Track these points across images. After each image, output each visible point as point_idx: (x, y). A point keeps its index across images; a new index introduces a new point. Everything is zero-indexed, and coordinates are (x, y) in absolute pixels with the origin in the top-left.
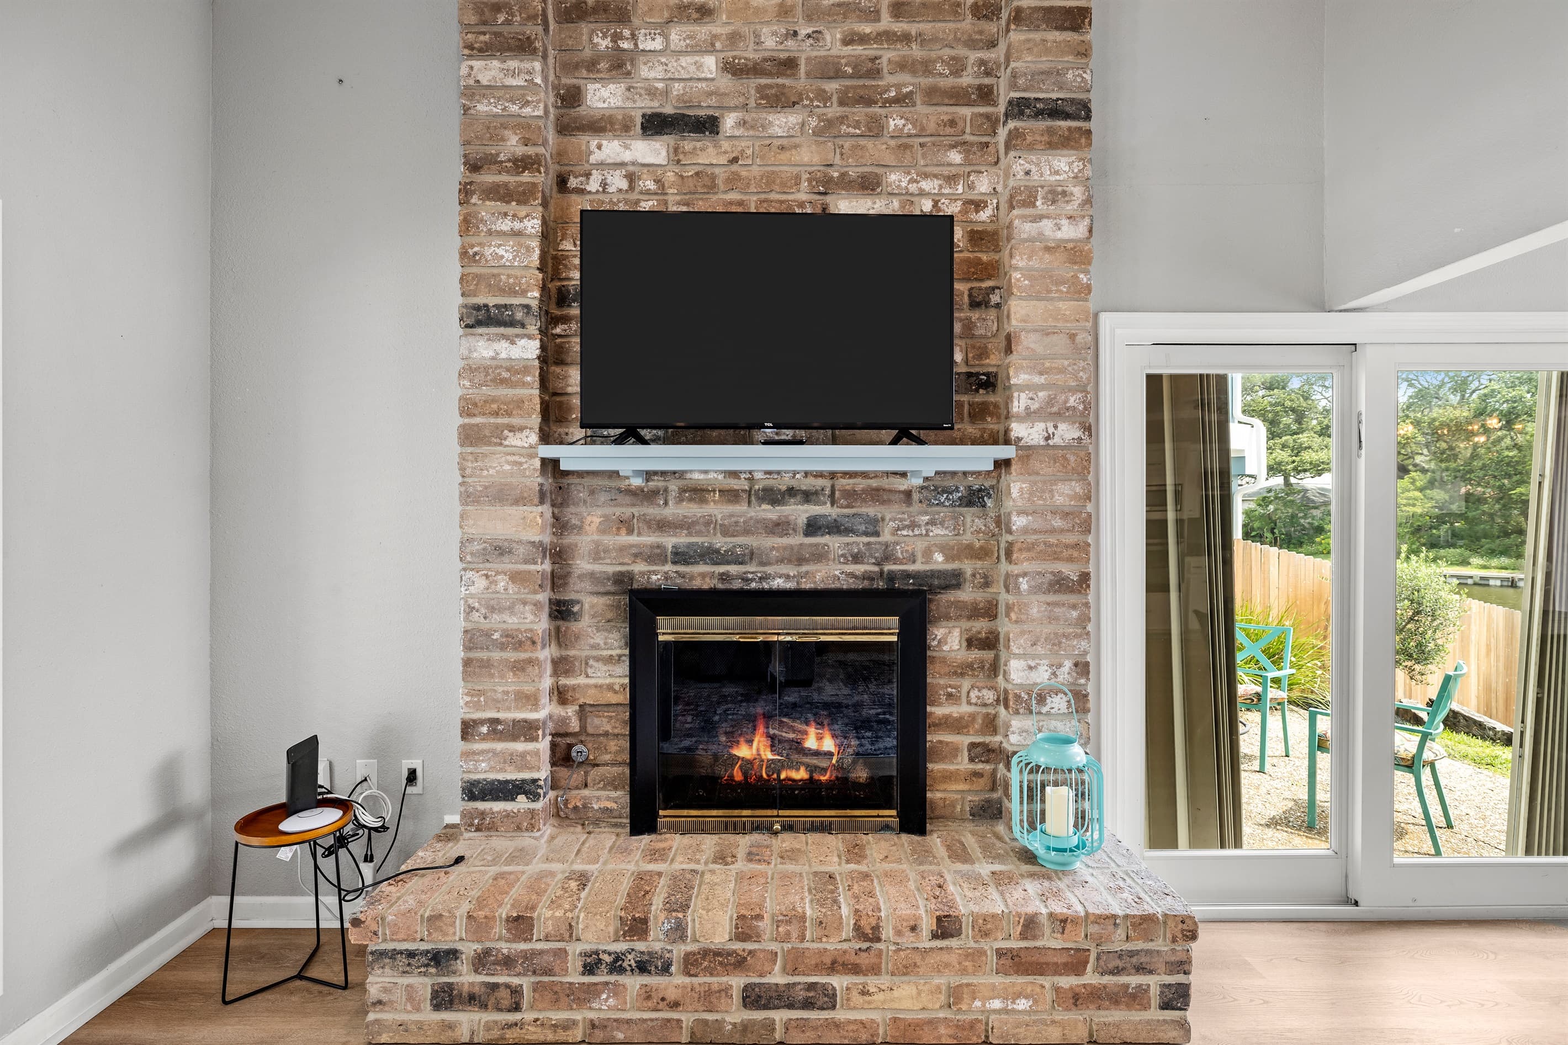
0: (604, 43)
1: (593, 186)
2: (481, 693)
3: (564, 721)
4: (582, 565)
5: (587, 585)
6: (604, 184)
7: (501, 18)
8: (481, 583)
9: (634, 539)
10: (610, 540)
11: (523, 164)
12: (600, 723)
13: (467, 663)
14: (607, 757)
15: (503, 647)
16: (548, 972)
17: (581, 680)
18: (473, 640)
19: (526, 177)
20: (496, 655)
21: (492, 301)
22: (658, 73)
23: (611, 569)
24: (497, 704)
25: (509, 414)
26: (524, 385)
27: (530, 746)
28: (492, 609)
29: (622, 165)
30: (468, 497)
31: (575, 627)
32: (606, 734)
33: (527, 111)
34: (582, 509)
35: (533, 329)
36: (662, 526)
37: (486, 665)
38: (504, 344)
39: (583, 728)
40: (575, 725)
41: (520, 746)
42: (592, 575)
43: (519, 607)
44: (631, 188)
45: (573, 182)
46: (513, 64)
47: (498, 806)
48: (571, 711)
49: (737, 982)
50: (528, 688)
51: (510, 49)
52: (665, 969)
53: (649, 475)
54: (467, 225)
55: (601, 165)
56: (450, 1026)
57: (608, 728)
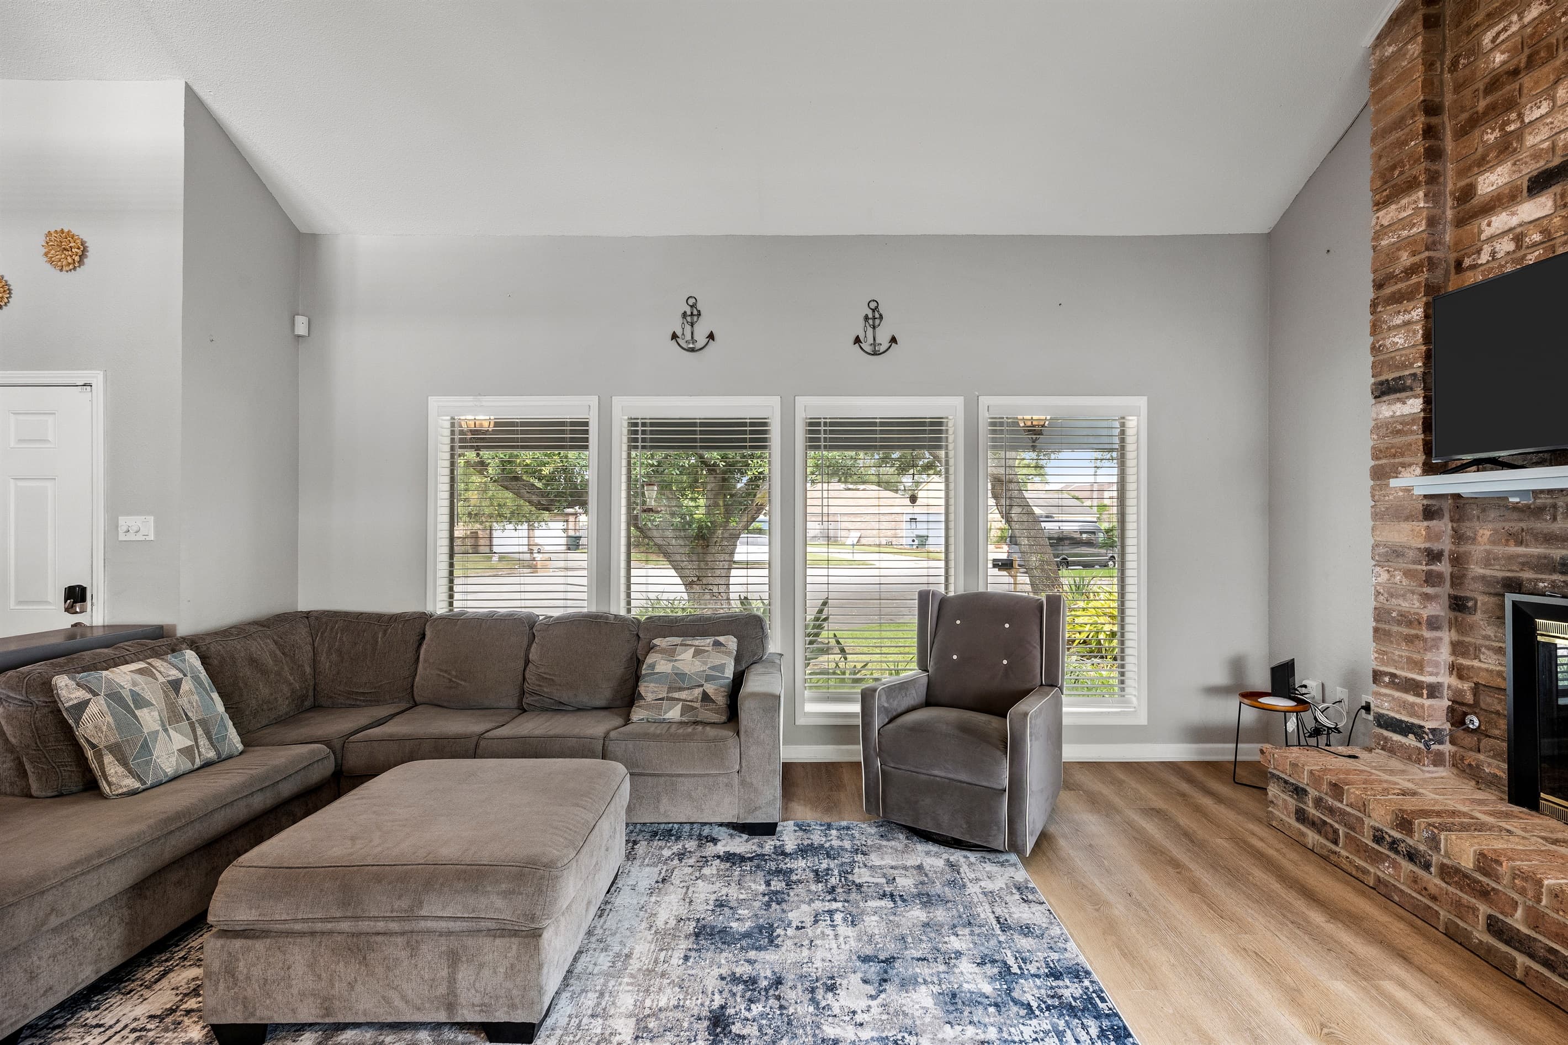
0: (1493, 135)
1: (1484, 257)
2: (1385, 653)
3: (1460, 692)
4: (1477, 570)
5: (1480, 586)
6: (1493, 253)
7: (1396, 173)
8: (1384, 576)
9: (1521, 550)
10: (1500, 550)
11: (1411, 271)
12: (1490, 702)
13: (1376, 630)
14: (1497, 732)
15: (1399, 623)
17: (1476, 663)
18: (1381, 614)
19: (1414, 279)
20: (1395, 628)
21: (1391, 376)
22: (1544, 136)
23: (1500, 574)
24: (1395, 664)
25: (1402, 455)
26: (1412, 432)
27: (1418, 700)
28: (1392, 595)
29: (1510, 230)
30: (1377, 516)
31: (1470, 619)
32: (1498, 713)
33: (1415, 230)
34: (1476, 524)
35: (1419, 391)
36: (1549, 539)
37: (1388, 634)
38: (1399, 405)
39: (1476, 703)
40: (1469, 698)
41: (1411, 698)
42: (1483, 578)
43: (1409, 595)
44: (1519, 247)
45: (1467, 262)
46: (1404, 202)
47: (1396, 737)
48: (1466, 686)
50: (1416, 657)
51: (1403, 191)
53: (1536, 493)
54: (1376, 327)
55: (1491, 238)
57: (1499, 708)
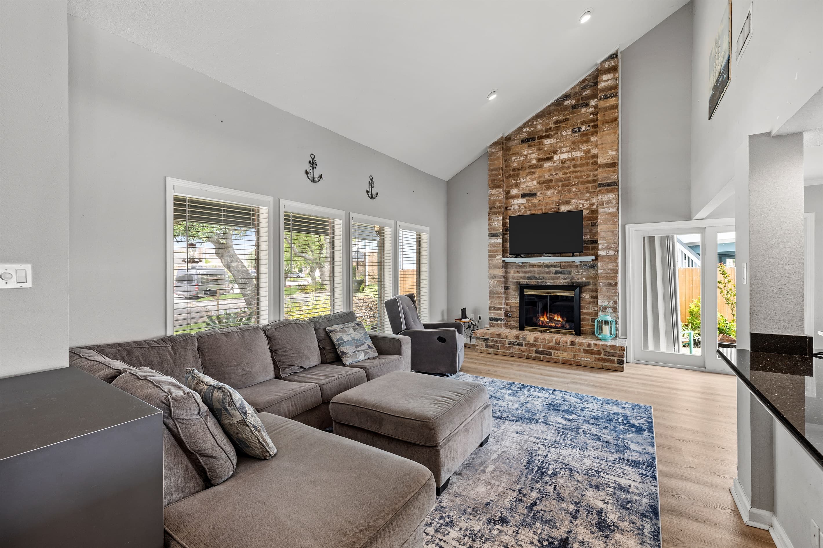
0: (514, 182)
1: (512, 208)
2: (492, 302)
3: (507, 309)
4: (510, 280)
5: (511, 283)
6: (514, 208)
7: (495, 182)
8: (492, 282)
9: (520, 275)
10: (515, 275)
11: (499, 207)
12: (514, 309)
13: (490, 296)
14: (515, 316)
15: (496, 294)
16: (503, 344)
17: (510, 301)
18: (491, 292)
19: (500, 210)
20: (495, 295)
21: (494, 232)
22: (524, 186)
23: (516, 281)
24: (495, 304)
25: (497, 252)
26: (500, 247)
27: (501, 312)
28: (494, 287)
29: (518, 204)
30: (490, 267)
31: (509, 291)
32: (515, 312)
33: (500, 198)
34: (510, 269)
35: (501, 237)
36: (525, 272)
37: (493, 297)
38: (496, 240)
39: (511, 310)
40: (509, 310)
41: (499, 312)
42: (512, 281)
43: (499, 287)
44: (519, 208)
45: (508, 208)
46: (497, 190)
47: (495, 322)
48: (508, 307)
49: (534, 349)
50: (500, 301)
51: (497, 187)
52: (522, 345)
53: (523, 263)
54: (490, 219)
55: (514, 205)
56: (488, 350)
57: (515, 310)
